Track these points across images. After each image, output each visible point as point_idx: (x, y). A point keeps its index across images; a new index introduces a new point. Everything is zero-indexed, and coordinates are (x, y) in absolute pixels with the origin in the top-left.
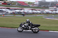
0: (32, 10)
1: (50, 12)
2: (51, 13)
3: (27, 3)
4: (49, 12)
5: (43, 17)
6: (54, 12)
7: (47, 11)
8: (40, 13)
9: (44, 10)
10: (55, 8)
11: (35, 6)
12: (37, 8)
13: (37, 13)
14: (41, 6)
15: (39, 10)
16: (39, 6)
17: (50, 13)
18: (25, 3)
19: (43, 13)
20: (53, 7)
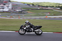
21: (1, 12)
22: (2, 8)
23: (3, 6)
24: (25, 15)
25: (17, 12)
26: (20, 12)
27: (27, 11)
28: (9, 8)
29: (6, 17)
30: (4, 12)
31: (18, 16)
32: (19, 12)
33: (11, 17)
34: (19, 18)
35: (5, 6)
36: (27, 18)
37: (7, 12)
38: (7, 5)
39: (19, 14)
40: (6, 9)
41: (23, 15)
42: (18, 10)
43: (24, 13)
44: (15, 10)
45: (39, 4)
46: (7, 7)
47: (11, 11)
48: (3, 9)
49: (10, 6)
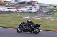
0: (8, 8)
2: (27, 12)
3: (3, 1)
4: (25, 11)
5: (19, 15)
8: (16, 12)
9: (20, 9)
11: (11, 4)
12: (13, 6)
13: (13, 12)
14: (17, 5)
15: (15, 9)
16: (15, 4)
17: (25, 12)
18: (1, 1)
19: (19, 12)
20: (29, 6)
21: (29, 13)
22: (30, 8)
23: (31, 7)
25: (44, 13)
26: (47, 13)
29: (34, 17)
30: (32, 12)
31: (45, 16)
32: (46, 13)
33: (38, 17)
34: (46, 18)
35: (33, 7)
38: (35, 6)
39: (45, 15)
40: (34, 10)
41: (49, 16)
42: (44, 12)
43: (50, 14)
44: (42, 11)
46: (35, 8)
47: (38, 12)
48: (31, 10)
49: (38, 7)
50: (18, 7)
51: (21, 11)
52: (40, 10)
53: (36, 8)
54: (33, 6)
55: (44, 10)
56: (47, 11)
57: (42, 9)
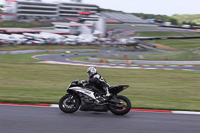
1: (58, 38)
2: (62, 44)
4: (54, 39)
6: (72, 38)
7: (45, 34)
8: (23, 44)
9: (38, 33)
10: (73, 23)
11: (4, 17)
12: (13, 24)
13: (12, 44)
14: (25, 18)
15: (21, 33)
16: (19, 17)
17: (56, 44)
19: (34, 44)
20: (69, 21)
21: (70, 45)
23: (77, 27)
24: (147, 54)
25: (122, 45)
26: (133, 46)
27: (153, 43)
28: (96, 32)
29: (87, 60)
30: (79, 44)
31: (125, 58)
32: (129, 45)
33: (102, 61)
34: (128, 65)
35: (84, 27)
36: (152, 66)
37: (88, 44)
38: (91, 23)
39: (126, 53)
40: (87, 37)
41: (141, 57)
42: (124, 41)
43: (145, 50)
44: (114, 40)
45: (194, 21)
46: (89, 30)
47: (102, 41)
48: (77, 35)
50: (31, 26)
51: (43, 41)
52: (106, 35)
53: (93, 28)
54: (82, 21)
55: (123, 37)
56: (132, 40)
57: (116, 30)
